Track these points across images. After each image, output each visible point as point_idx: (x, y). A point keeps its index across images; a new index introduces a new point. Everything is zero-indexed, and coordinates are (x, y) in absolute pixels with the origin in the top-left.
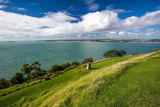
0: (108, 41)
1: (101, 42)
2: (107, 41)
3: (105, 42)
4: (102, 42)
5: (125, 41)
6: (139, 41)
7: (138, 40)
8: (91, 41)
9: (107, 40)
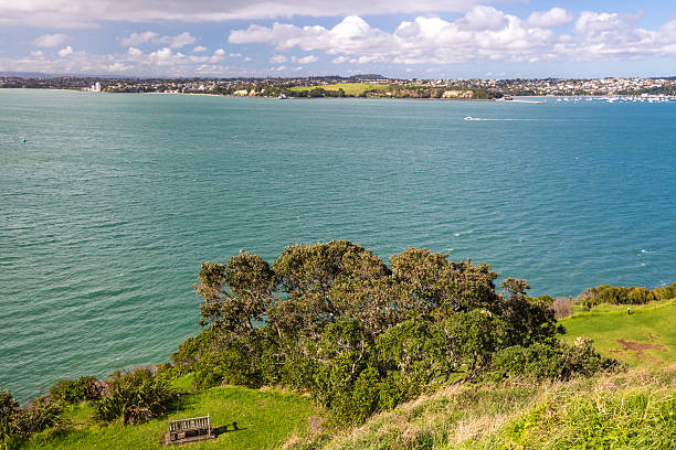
0: (359, 88)
1: (293, 94)
2: (347, 88)
3: (329, 94)
4: (303, 95)
5: (484, 92)
6: (580, 93)
7: (575, 82)
8: (219, 90)
9: (353, 80)
